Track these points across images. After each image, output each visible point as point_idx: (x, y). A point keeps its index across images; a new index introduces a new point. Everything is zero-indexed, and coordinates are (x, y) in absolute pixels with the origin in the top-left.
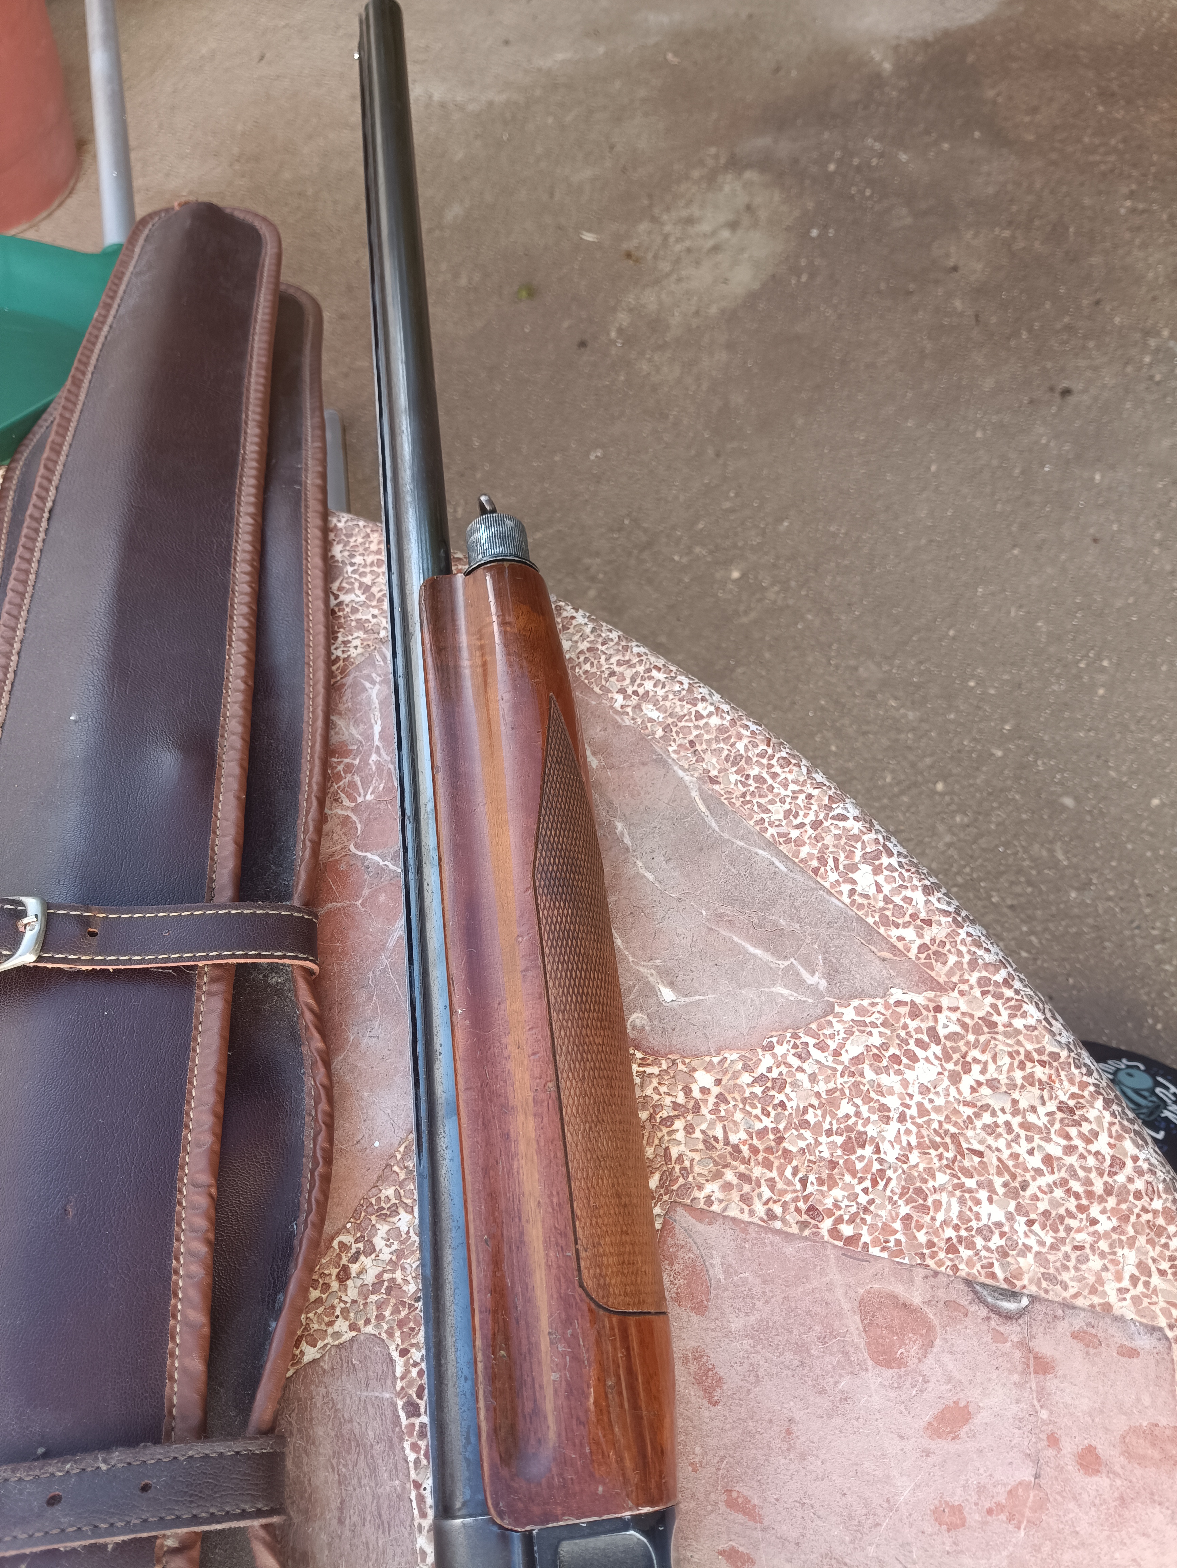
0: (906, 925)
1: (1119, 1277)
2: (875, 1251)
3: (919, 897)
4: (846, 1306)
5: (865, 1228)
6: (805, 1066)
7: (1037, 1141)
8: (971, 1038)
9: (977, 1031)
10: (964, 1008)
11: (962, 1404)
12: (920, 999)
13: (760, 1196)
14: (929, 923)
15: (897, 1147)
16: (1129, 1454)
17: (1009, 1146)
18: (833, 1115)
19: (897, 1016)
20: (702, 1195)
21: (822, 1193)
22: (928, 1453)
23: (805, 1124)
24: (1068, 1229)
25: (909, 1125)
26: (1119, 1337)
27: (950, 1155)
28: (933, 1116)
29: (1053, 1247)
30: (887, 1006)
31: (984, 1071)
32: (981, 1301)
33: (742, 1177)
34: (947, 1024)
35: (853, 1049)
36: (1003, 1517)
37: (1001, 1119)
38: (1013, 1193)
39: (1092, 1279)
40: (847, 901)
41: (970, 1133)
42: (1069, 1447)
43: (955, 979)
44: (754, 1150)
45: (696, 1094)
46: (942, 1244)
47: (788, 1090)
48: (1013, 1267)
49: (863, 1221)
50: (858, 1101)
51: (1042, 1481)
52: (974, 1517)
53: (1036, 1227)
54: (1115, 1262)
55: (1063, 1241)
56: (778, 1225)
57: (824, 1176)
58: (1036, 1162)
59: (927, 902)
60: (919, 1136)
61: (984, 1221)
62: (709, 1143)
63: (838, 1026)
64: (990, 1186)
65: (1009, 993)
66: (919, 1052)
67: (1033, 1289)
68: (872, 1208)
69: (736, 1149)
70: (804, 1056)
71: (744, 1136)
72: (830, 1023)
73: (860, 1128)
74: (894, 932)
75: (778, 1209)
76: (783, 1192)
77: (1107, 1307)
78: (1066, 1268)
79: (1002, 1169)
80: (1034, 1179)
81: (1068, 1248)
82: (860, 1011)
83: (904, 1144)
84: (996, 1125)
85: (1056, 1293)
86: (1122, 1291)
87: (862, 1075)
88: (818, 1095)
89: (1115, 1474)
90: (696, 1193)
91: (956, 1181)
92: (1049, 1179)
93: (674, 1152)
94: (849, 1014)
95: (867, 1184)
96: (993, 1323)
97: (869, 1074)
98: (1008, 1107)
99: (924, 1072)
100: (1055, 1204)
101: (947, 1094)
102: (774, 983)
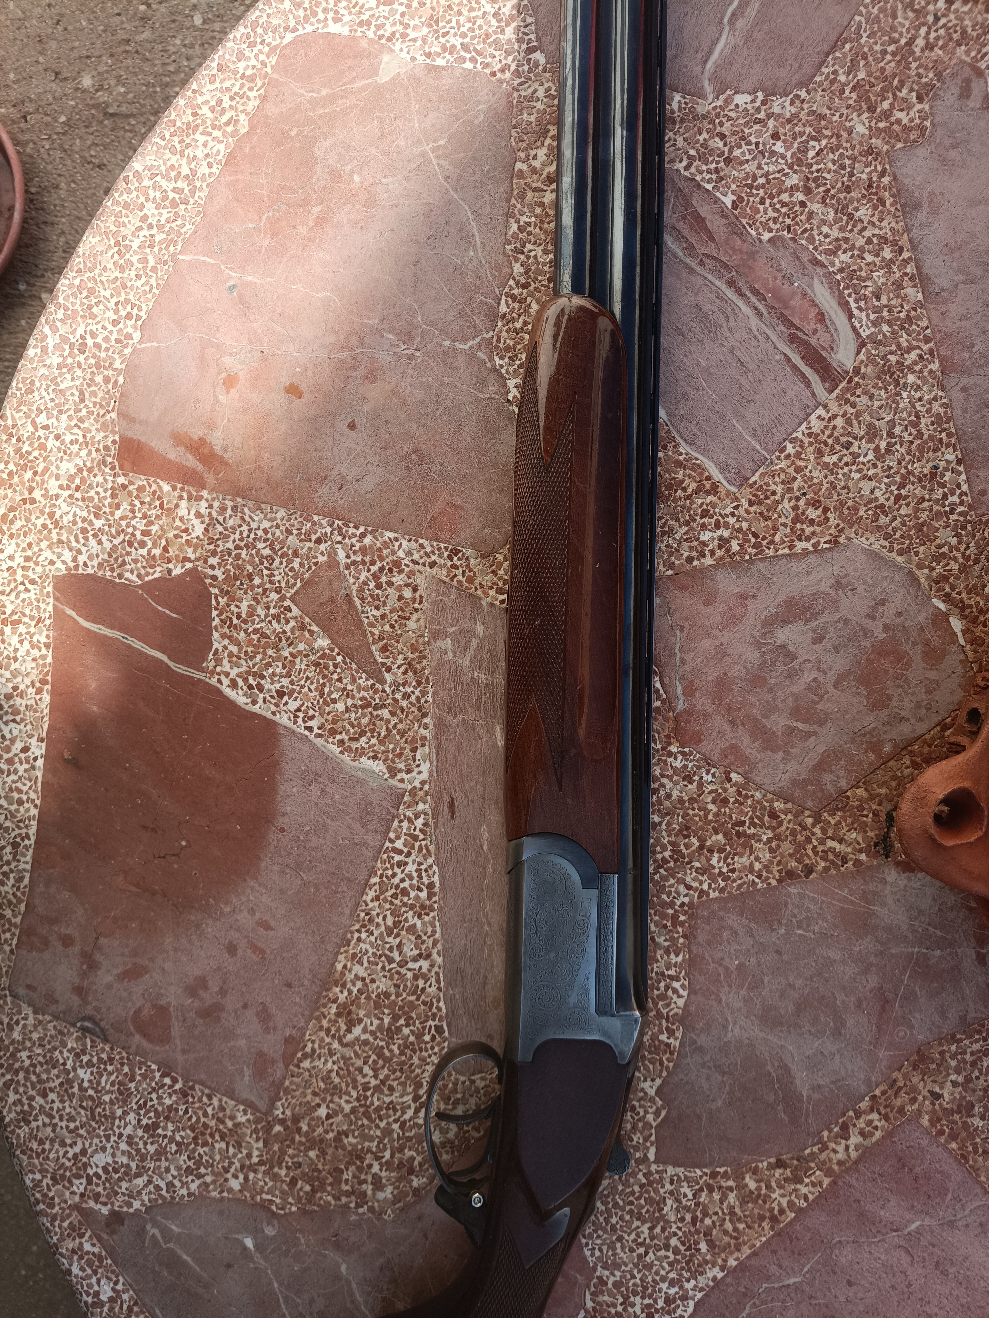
0: (88, 1253)
1: (25, 1026)
2: (154, 1066)
3: (75, 1270)
4: (178, 1041)
5: (157, 1080)
6: (171, 1178)
7: (47, 1108)
8: (68, 1174)
9: (63, 1177)
10: (67, 1193)
11: (126, 980)
12: (92, 1204)
13: (214, 1109)
14: (74, 1251)
15: (127, 1120)
16: (47, 941)
17: (64, 1108)
18: (160, 1145)
19: (108, 1197)
20: (249, 1116)
21: (177, 1104)
22: (151, 959)
23: (178, 1144)
24: (44, 1056)
25: (117, 1131)
26: (34, 996)
27: (99, 1110)
28: (102, 1133)
29: (55, 1049)
30: (113, 1204)
31: (66, 1152)
32: (102, 1029)
33: (222, 1122)
34: (80, 1185)
35: (140, 1182)
37: (64, 1124)
38: (70, 1082)
39: (39, 1028)
40: (121, 1278)
42: (76, 949)
43: (67, 1211)
44: (212, 1135)
45: (241, 1177)
46: (116, 1063)
47: (184, 1167)
48: (80, 1043)
49: (157, 1084)
50: (143, 1151)
51: (95, 936)
53: (61, 1061)
54: (24, 1034)
55: (49, 1051)
56: (207, 1091)
57: (173, 1113)
58: (52, 1096)
59: (71, 1265)
60: (113, 1124)
61: (89, 1071)
62: (238, 1146)
63: (146, 1198)
64: (81, 1088)
65: (38, 1196)
66: (100, 1171)
67: (72, 1029)
68: (150, 1090)
69: (222, 1139)
70: (170, 1185)
71: (217, 1146)
72: (150, 1200)
73: (146, 1135)
74: (96, 1250)
75: (205, 1099)
76: (200, 1108)
77: (35, 1012)
78: (51, 1037)
79: (71, 1096)
80: (55, 1087)
81: (48, 1047)
82: (130, 1205)
83: (123, 1121)
84: (68, 1121)
85: (61, 1025)
86: (25, 1019)
87: (138, 1166)
88: (167, 1160)
89: (56, 933)
90: (251, 1118)
91: (99, 1095)
92: (47, 1085)
93: (260, 1144)
94: (137, 1204)
95: (150, 1104)
96: (99, 1017)
97: (133, 1165)
98: (58, 1129)
99: (101, 1159)
100: (48, 1071)
101: (91, 1144)
102: (179, 1234)
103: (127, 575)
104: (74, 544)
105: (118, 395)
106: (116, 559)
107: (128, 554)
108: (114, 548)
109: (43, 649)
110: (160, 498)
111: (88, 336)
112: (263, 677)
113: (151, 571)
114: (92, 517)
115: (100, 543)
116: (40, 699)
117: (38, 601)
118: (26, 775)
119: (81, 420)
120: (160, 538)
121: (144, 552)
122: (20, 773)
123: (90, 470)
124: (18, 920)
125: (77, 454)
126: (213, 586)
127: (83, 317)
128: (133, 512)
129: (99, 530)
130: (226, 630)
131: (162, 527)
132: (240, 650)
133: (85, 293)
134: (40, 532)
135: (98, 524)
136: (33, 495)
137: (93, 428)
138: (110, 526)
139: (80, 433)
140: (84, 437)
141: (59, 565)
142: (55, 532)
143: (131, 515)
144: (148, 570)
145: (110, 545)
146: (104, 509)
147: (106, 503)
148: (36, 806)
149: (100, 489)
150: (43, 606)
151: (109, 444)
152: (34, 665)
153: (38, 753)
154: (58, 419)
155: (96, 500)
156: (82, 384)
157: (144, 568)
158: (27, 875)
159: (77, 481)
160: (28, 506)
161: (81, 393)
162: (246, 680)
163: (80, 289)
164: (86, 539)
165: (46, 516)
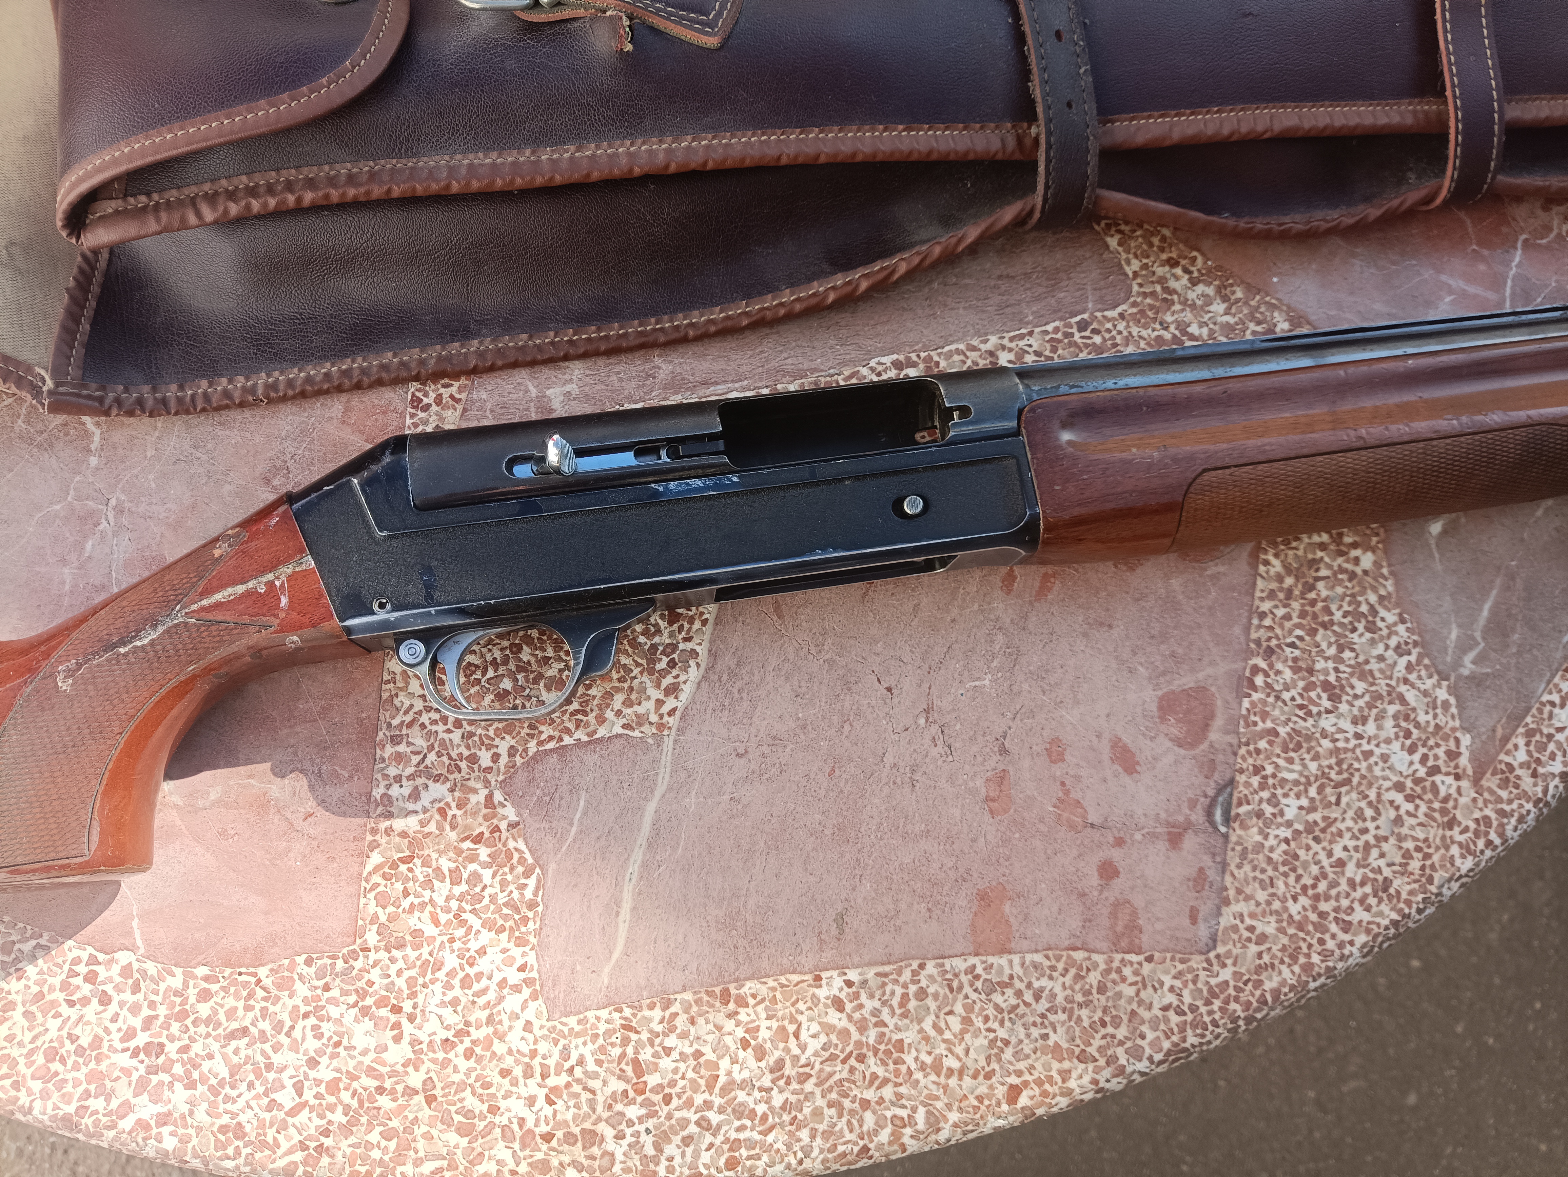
0: (1529, 753)
1: (1252, 916)
2: (1246, 703)
3: (1557, 767)
4: (1201, 676)
5: (1263, 696)
6: (1390, 652)
7: (1356, 855)
8: (1436, 805)
9: (1443, 811)
10: (1463, 800)
11: (1138, 768)
12: (1464, 761)
13: (1276, 607)
14: (1534, 775)
15: (1333, 729)
16: (1117, 906)
17: (1349, 829)
18: (1352, 675)
19: (1446, 738)
20: (1271, 558)
21: (1286, 661)
22: (1099, 736)
23: (1341, 649)
24: (1286, 875)
25: (1353, 742)
26: (1205, 909)
27: (1333, 775)
28: (1364, 765)
29: (1270, 860)
30: (1454, 730)
31: (1408, 813)
32: (1220, 791)
33: (1289, 593)
34: (1446, 784)
35: (1411, 696)
36: (1061, 794)
37: (1371, 825)
38: (1310, 828)
39: (1248, 890)
40: (1544, 699)
41: (1354, 795)
42: (1116, 855)
43: (1486, 795)
44: (1313, 603)
45: (1353, 553)
46: (1259, 763)
47: (1368, 635)
48: (1249, 823)
49: (1268, 695)
50: (1367, 699)
51: (1089, 830)
52: (1058, 770)
53: (1284, 846)
54: (1264, 914)
55: (1276, 869)
56: (1255, 621)
57: (1300, 664)
58: (1338, 852)
59: (1553, 775)
60: (1346, 750)
61: (1284, 801)
62: (1313, 564)
63: (1429, 683)
64: (1312, 809)
65: (1480, 844)
66: (1417, 757)
67: (1233, 838)
68: (1280, 703)
69: (1312, 588)
70: (1400, 651)
71: (1323, 594)
72: (1430, 677)
73: (1345, 698)
74: (1521, 741)
75: (1267, 622)
76: (1282, 627)
77: (1227, 902)
78: (1254, 869)
79: (1330, 822)
80: (1324, 849)
81: (1270, 872)
82: (1446, 705)
83: (1337, 736)
84: (1365, 820)
85: (1233, 859)
86: (1241, 917)
87: (1390, 703)
88: (1367, 662)
89: (1101, 892)
90: (1272, 552)
91: (1312, 779)
92: (1326, 862)
94: (1442, 694)
95: (1299, 701)
96: (1202, 799)
97: (1391, 709)
98: (1381, 832)
99: (1400, 759)
100: (1305, 865)
101: (1385, 778)
102: (1460, 626)
103: (528, 894)
104: (491, 996)
105: (228, 972)
106: (506, 917)
107: (493, 899)
108: (489, 925)
109: (673, 1009)
110: (394, 866)
111: (132, 1044)
112: (654, 647)
113: (516, 856)
114: (441, 975)
115: (482, 952)
116: (754, 996)
117: (597, 1036)
118: (878, 994)
119: (278, 1027)
120: (459, 852)
121: (487, 875)
122: (877, 1004)
123: (362, 994)
124: (1098, 958)
125: (339, 1021)
126: (525, 750)
127: (98, 1060)
128: (423, 905)
129: (461, 957)
130: (591, 717)
131: (441, 853)
132: (618, 690)
133: (56, 1066)
134: (480, 1059)
135: (451, 961)
136: (418, 1085)
137: (290, 1003)
138: (452, 940)
139: (301, 1023)
140: (306, 1016)
141: (529, 1014)
142: (476, 1034)
143: (429, 908)
144: (515, 860)
145: (484, 932)
146: (426, 956)
147: (412, 955)
148: (922, 966)
149: (393, 972)
150: (602, 1028)
151: (312, 970)
152: (701, 1021)
153: (838, 982)
154: (282, 1070)
155: (413, 973)
156: (216, 1039)
157: (512, 869)
158: (1029, 958)
159: (384, 1012)
160: (438, 1092)
161: (232, 1036)
162: (663, 673)
163: (46, 1076)
164: (479, 976)
165: (451, 1055)
